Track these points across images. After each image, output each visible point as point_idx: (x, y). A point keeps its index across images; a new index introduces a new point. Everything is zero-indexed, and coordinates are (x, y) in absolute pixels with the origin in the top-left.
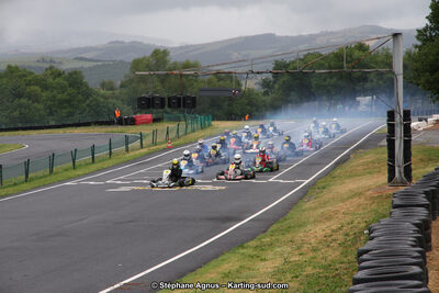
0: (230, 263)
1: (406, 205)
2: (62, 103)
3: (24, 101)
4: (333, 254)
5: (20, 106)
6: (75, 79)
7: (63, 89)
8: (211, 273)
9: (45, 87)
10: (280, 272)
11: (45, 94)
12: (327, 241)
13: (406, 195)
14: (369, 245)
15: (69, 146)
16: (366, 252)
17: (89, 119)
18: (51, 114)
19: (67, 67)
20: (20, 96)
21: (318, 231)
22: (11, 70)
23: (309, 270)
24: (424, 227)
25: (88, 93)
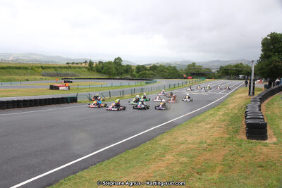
0: (212, 112)
1: (255, 101)
4: (236, 111)
6: (174, 68)
8: (207, 114)
9: (168, 70)
10: (223, 115)
12: (234, 108)
13: (254, 98)
15: (174, 83)
19: (173, 66)
21: (232, 106)
22: (161, 66)
24: (260, 106)
25: (177, 71)
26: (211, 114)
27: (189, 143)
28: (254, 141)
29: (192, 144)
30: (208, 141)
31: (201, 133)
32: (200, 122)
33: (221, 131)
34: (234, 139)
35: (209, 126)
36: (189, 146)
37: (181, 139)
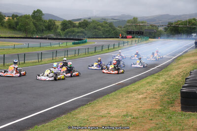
0: (149, 79)
2: (107, 31)
3: (96, 30)
4: (179, 79)
5: (95, 31)
6: (111, 25)
7: (107, 27)
8: (144, 82)
9: (103, 27)
10: (163, 83)
11: (102, 28)
12: (178, 75)
14: (190, 77)
15: (108, 43)
16: (188, 79)
17: (114, 36)
18: (103, 34)
20: (95, 29)
21: (176, 72)
23: (172, 83)
25: (114, 29)
26: (148, 83)
27: (112, 117)
28: (188, 113)
29: (115, 117)
30: (135, 114)
31: (129, 104)
32: (132, 92)
33: (154, 103)
34: (166, 112)
35: (141, 96)
36: (111, 120)
37: (104, 112)
